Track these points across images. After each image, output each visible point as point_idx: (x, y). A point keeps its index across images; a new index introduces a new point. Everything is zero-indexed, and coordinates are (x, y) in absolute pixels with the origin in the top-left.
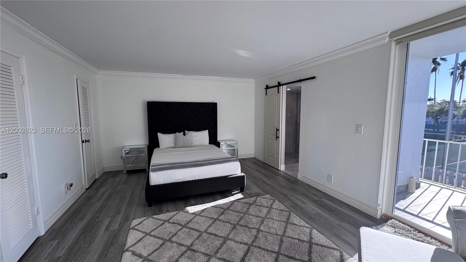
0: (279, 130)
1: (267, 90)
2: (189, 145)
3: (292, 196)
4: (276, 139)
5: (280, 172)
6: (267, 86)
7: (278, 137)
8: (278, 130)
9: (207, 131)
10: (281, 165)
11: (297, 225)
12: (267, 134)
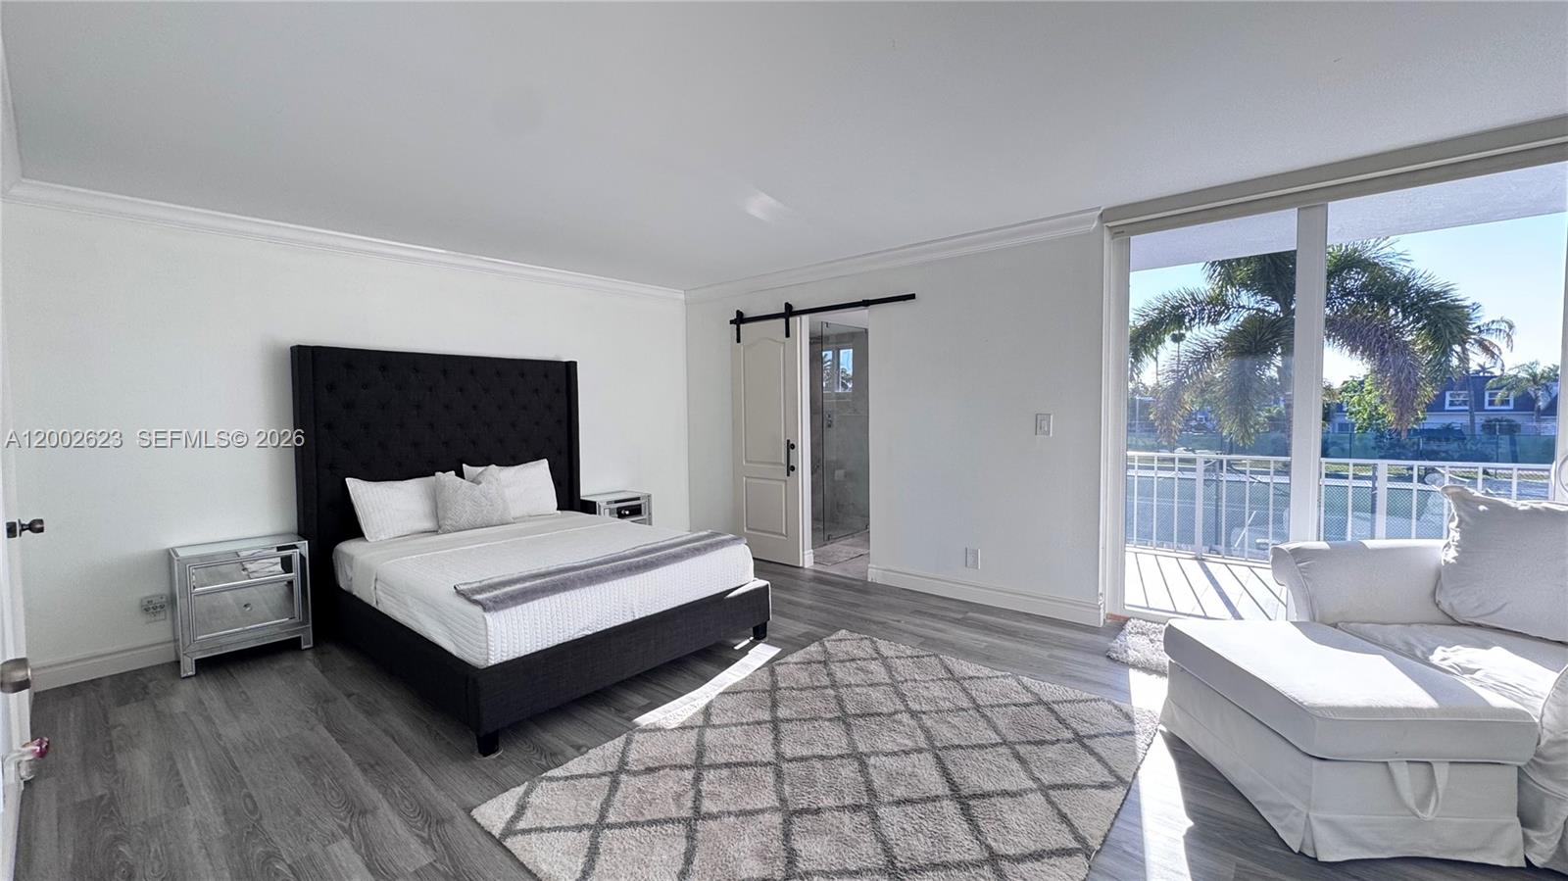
0: (793, 447)
1: (741, 326)
2: (495, 519)
3: (899, 621)
4: (788, 475)
5: (801, 571)
6: (739, 314)
7: (793, 468)
8: (791, 446)
9: (544, 463)
10: (806, 552)
11: (978, 678)
12: (747, 461)
